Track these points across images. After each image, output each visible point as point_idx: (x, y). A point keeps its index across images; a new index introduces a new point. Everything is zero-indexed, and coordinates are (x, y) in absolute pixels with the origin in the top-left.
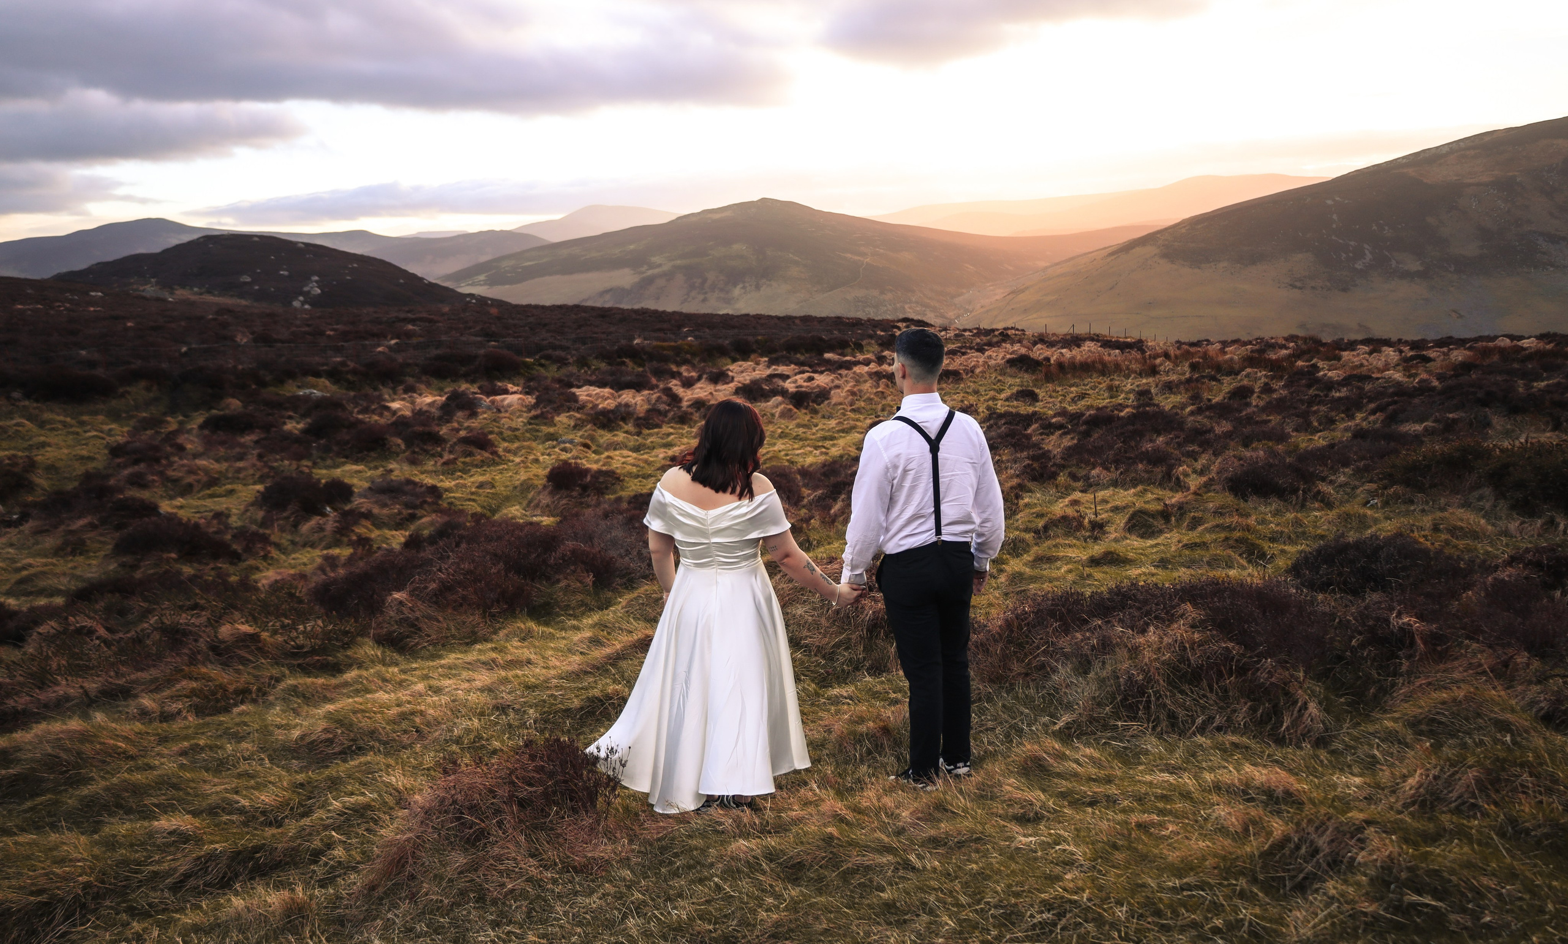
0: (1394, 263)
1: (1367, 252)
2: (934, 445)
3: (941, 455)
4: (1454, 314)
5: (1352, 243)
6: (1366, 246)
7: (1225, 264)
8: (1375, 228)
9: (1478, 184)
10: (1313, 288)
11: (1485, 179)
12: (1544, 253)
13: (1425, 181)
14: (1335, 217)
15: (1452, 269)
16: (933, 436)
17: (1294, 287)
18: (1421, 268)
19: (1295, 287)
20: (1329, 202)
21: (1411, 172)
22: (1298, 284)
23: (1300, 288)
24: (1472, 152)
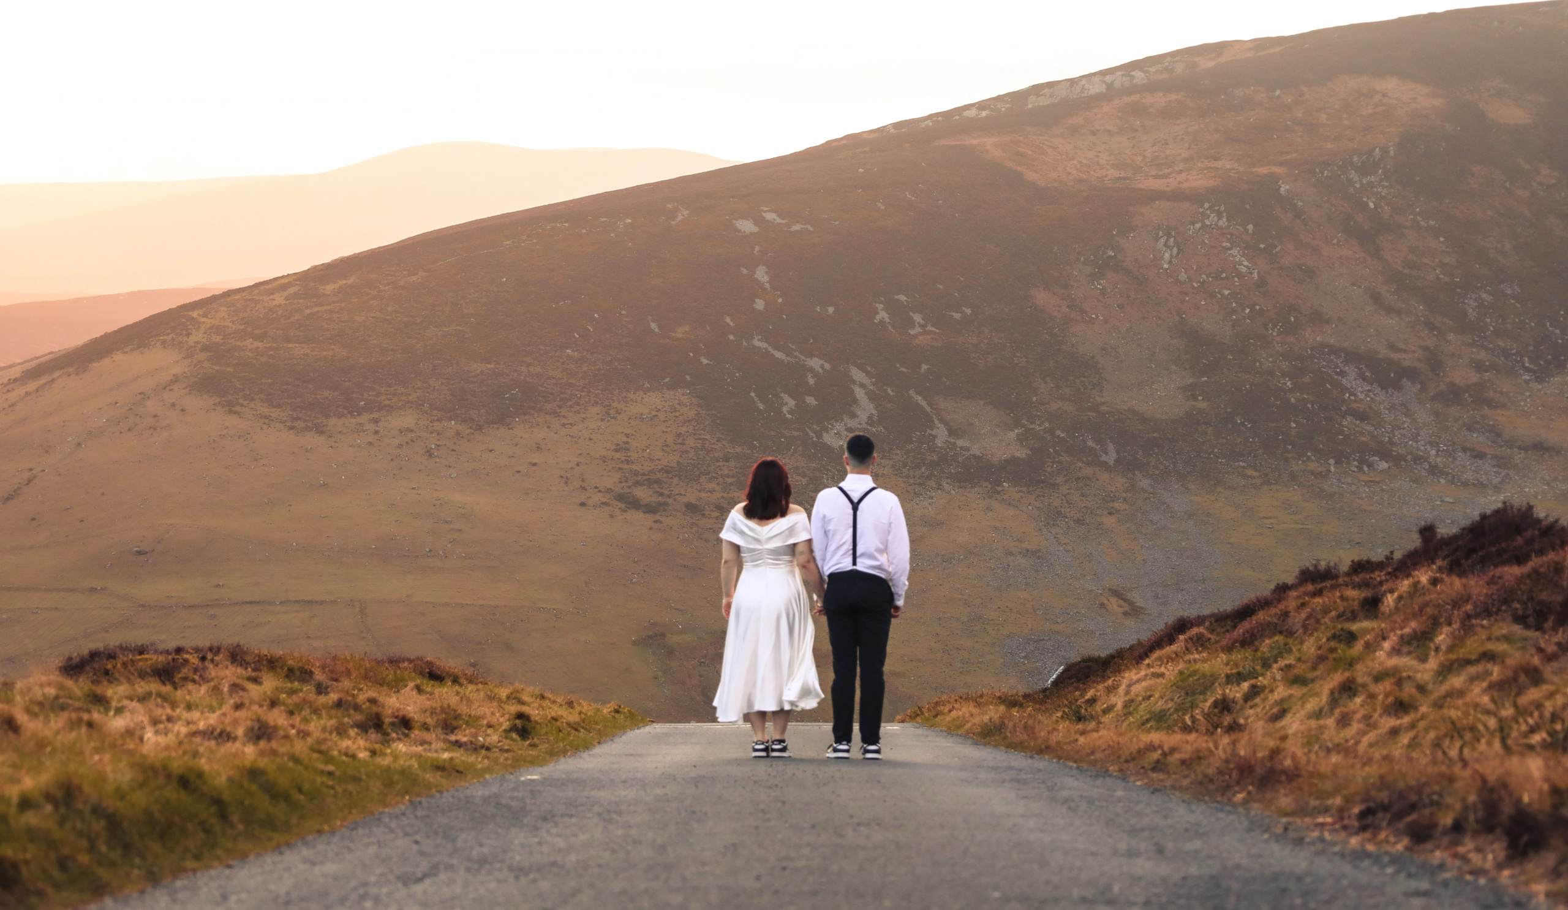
0: (941, 434)
1: (859, 393)
2: (855, 506)
3: (858, 513)
4: (1114, 604)
5: (815, 363)
6: (857, 374)
7: (408, 419)
8: (883, 315)
9: (1176, 196)
10: (692, 508)
11: (1195, 180)
12: (1363, 417)
13: (1030, 176)
14: (761, 274)
15: (1111, 457)
16: (856, 500)
17: (631, 503)
18: (1021, 453)
19: (635, 504)
20: (746, 226)
21: (990, 145)
22: (643, 494)
23: (651, 509)
24: (1159, 100)
